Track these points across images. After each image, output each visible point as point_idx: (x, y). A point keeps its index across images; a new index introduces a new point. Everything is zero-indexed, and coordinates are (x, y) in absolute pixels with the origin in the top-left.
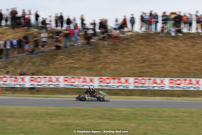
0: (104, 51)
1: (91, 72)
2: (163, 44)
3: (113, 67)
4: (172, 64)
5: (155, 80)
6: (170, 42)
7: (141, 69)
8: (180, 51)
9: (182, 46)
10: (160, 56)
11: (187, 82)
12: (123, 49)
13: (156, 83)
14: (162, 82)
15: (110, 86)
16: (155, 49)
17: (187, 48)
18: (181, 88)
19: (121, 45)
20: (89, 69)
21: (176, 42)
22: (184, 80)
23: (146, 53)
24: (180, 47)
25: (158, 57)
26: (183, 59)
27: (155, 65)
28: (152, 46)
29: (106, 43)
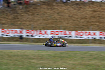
0: (20, 12)
1: (14, 27)
2: (59, 8)
3: (28, 23)
4: (67, 21)
5: (65, 32)
6: (63, 7)
7: (47, 25)
8: (70, 13)
9: (72, 10)
10: (58, 16)
11: (87, 33)
12: (33, 11)
13: (66, 34)
14: (70, 33)
15: (34, 36)
16: (54, 11)
17: (75, 11)
18: (83, 37)
19: (31, 8)
20: (12, 24)
21: (67, 7)
22: (85, 32)
23: (49, 14)
24: (70, 10)
25: (57, 17)
26: (73, 18)
27: (56, 22)
28: (52, 9)
29: (21, 6)
